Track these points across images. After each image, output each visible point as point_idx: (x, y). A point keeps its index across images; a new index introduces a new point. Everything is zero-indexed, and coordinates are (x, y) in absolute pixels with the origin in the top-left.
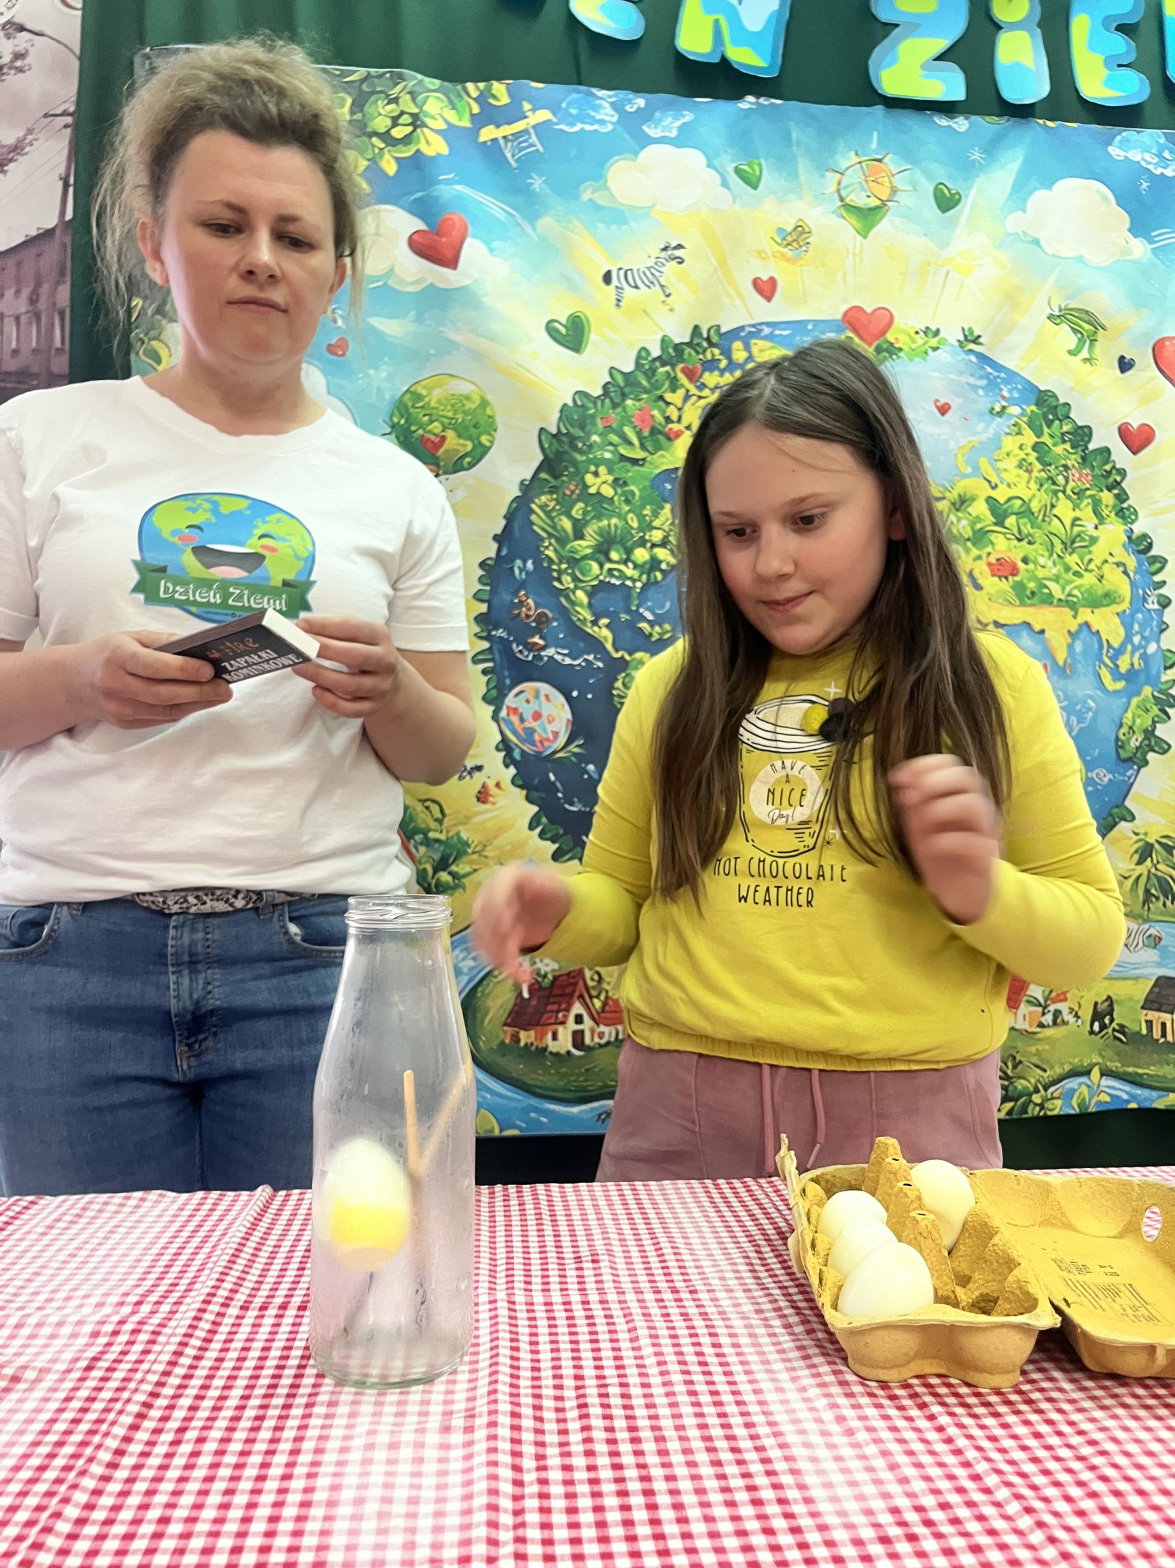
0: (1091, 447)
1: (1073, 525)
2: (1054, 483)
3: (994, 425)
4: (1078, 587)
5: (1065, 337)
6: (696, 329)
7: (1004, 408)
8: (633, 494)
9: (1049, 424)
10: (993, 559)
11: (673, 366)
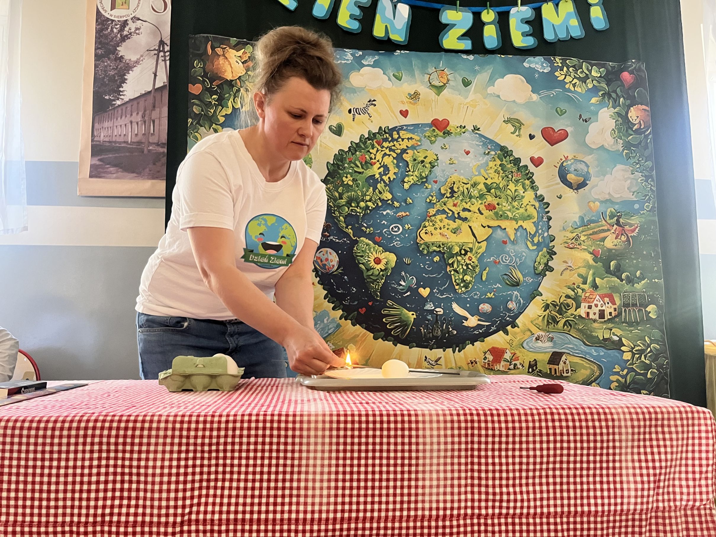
0: (521, 165)
1: (515, 192)
2: (508, 177)
4: (518, 213)
5: (510, 128)
6: (380, 128)
7: (489, 152)
8: (359, 184)
9: (505, 158)
10: (486, 204)
11: (373, 141)
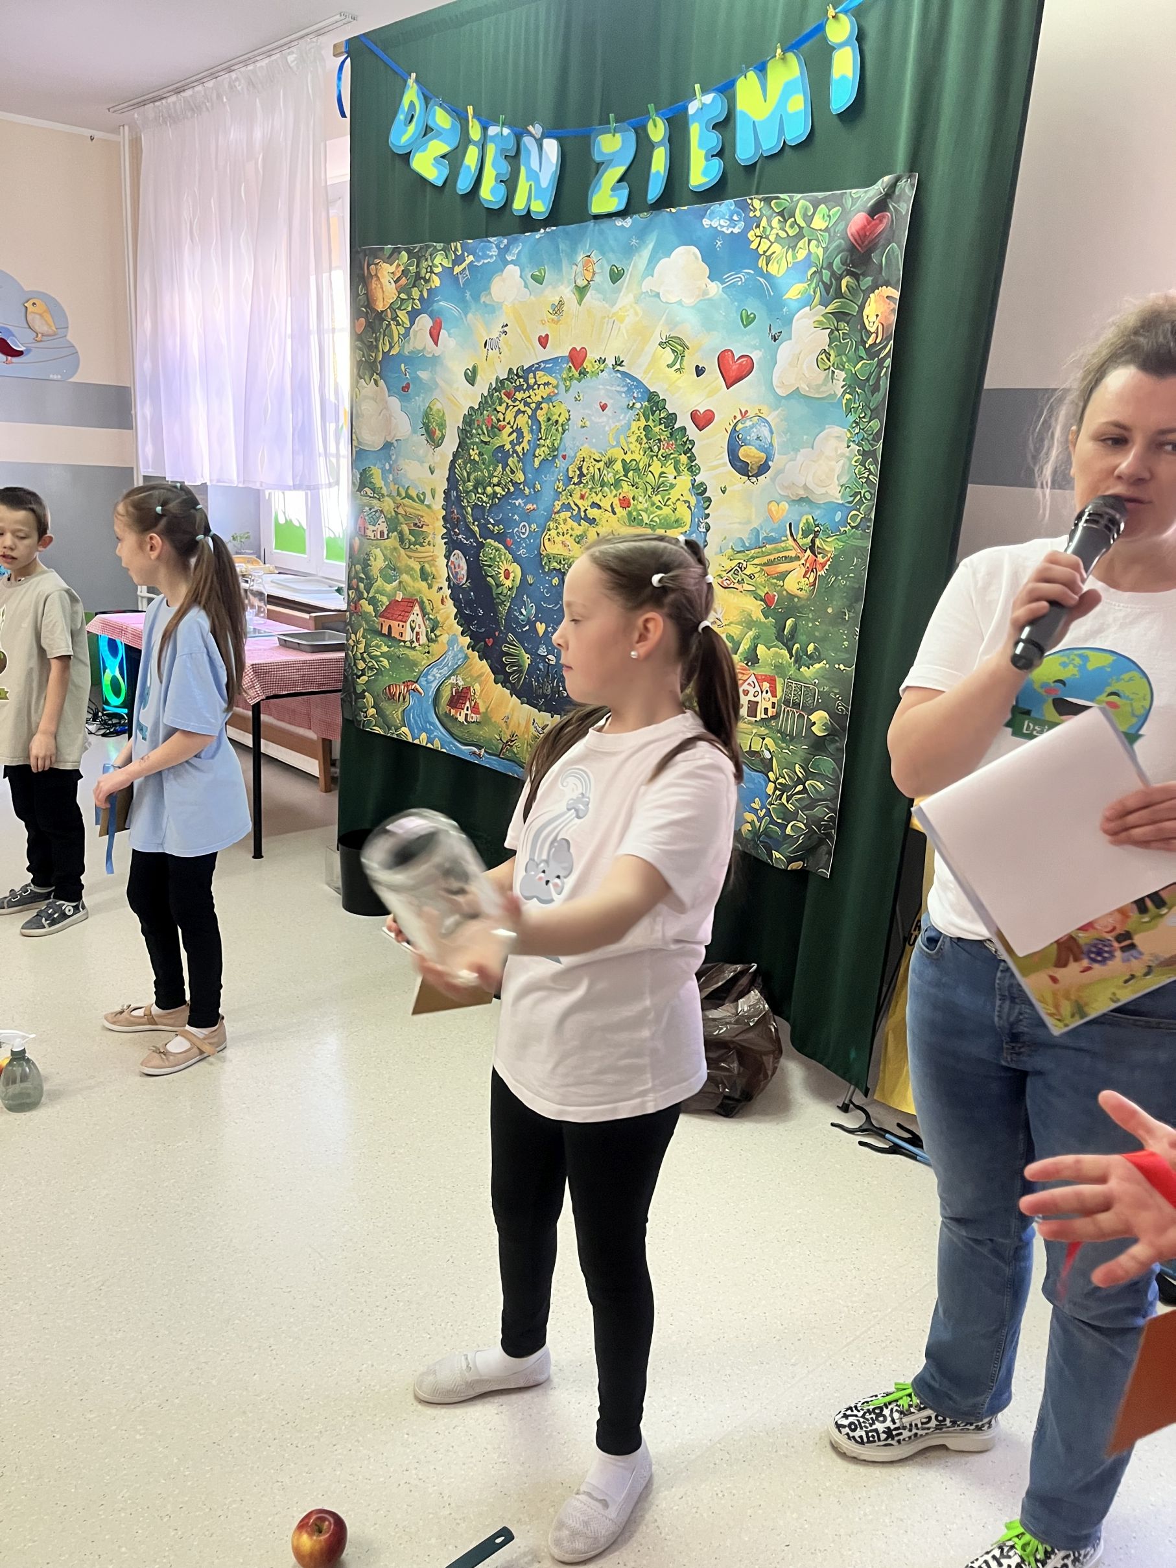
0: (676, 426)
1: (660, 476)
2: (652, 451)
3: (628, 416)
4: (658, 516)
6: (512, 370)
7: (634, 404)
8: (485, 460)
9: (654, 414)
10: (621, 496)
11: (501, 391)
